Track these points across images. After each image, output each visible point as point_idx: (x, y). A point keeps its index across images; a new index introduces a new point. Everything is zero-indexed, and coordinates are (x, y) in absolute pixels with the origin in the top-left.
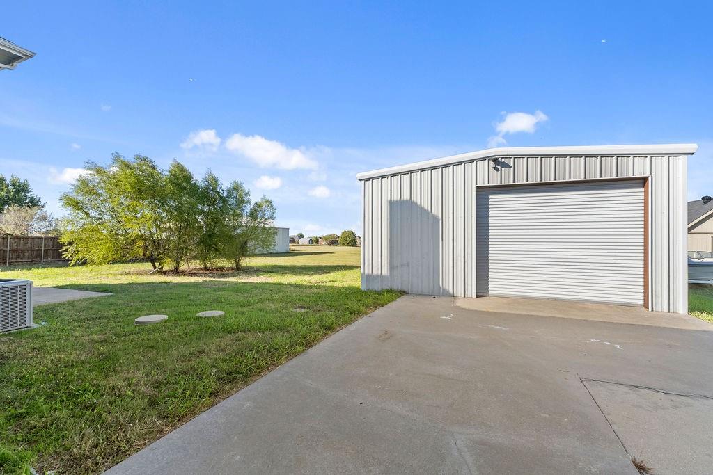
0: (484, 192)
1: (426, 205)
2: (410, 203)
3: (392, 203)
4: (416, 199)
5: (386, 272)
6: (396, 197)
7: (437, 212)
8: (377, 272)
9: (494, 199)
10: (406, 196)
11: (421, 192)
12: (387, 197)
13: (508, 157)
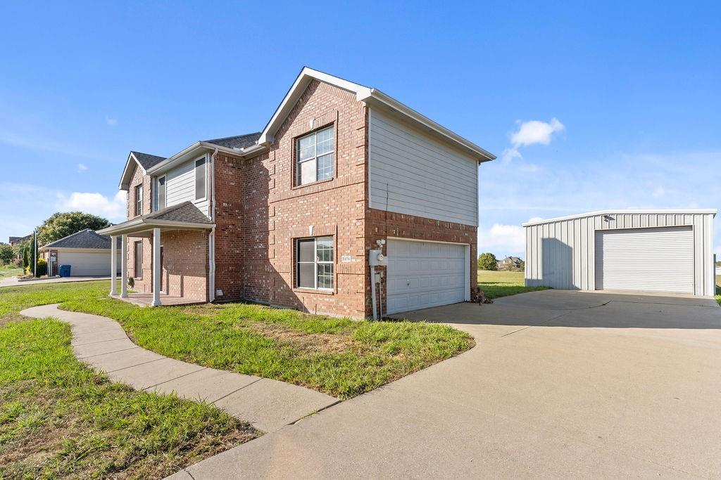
0: (599, 234)
1: (565, 241)
2: (555, 240)
3: (543, 240)
4: (558, 237)
5: (540, 277)
6: (546, 236)
7: (571, 245)
8: (535, 277)
9: (605, 237)
10: (552, 236)
11: (561, 233)
12: (540, 236)
13: (612, 214)
